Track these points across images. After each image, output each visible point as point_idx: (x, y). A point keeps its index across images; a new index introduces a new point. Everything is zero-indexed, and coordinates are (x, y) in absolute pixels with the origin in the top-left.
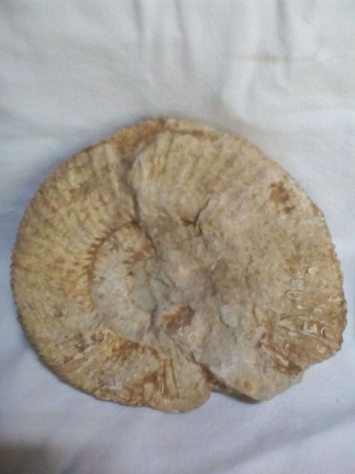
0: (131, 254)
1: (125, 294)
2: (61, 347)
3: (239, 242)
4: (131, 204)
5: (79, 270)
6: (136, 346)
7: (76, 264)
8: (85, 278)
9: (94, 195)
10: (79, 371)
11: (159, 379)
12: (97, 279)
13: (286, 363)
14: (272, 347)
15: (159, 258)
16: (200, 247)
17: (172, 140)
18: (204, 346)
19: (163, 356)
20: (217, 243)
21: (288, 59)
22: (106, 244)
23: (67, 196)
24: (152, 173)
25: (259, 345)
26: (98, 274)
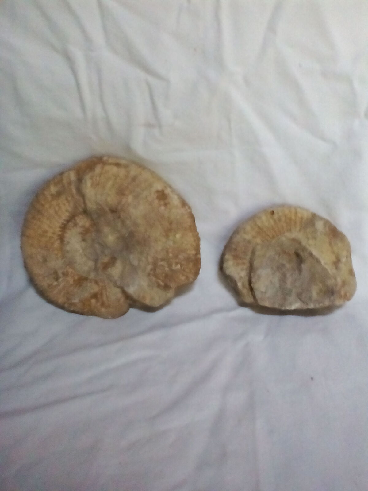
0: (83, 229)
1: (81, 251)
2: (46, 278)
3: (139, 221)
4: (82, 201)
5: (55, 237)
6: (86, 279)
7: (54, 233)
8: (59, 242)
9: (63, 197)
10: (55, 292)
11: (99, 296)
12: (65, 243)
13: (162, 284)
14: (155, 276)
15: (98, 231)
16: (119, 224)
17: (103, 168)
18: (122, 277)
19: (101, 284)
20: (128, 222)
21: (160, 126)
22: (70, 223)
23: (49, 198)
24: (92, 185)
25: (149, 275)
26: (66, 240)
